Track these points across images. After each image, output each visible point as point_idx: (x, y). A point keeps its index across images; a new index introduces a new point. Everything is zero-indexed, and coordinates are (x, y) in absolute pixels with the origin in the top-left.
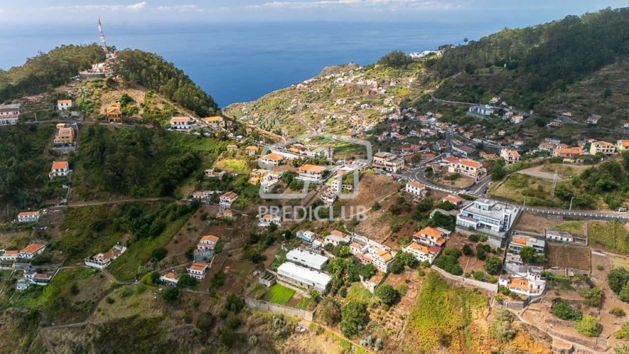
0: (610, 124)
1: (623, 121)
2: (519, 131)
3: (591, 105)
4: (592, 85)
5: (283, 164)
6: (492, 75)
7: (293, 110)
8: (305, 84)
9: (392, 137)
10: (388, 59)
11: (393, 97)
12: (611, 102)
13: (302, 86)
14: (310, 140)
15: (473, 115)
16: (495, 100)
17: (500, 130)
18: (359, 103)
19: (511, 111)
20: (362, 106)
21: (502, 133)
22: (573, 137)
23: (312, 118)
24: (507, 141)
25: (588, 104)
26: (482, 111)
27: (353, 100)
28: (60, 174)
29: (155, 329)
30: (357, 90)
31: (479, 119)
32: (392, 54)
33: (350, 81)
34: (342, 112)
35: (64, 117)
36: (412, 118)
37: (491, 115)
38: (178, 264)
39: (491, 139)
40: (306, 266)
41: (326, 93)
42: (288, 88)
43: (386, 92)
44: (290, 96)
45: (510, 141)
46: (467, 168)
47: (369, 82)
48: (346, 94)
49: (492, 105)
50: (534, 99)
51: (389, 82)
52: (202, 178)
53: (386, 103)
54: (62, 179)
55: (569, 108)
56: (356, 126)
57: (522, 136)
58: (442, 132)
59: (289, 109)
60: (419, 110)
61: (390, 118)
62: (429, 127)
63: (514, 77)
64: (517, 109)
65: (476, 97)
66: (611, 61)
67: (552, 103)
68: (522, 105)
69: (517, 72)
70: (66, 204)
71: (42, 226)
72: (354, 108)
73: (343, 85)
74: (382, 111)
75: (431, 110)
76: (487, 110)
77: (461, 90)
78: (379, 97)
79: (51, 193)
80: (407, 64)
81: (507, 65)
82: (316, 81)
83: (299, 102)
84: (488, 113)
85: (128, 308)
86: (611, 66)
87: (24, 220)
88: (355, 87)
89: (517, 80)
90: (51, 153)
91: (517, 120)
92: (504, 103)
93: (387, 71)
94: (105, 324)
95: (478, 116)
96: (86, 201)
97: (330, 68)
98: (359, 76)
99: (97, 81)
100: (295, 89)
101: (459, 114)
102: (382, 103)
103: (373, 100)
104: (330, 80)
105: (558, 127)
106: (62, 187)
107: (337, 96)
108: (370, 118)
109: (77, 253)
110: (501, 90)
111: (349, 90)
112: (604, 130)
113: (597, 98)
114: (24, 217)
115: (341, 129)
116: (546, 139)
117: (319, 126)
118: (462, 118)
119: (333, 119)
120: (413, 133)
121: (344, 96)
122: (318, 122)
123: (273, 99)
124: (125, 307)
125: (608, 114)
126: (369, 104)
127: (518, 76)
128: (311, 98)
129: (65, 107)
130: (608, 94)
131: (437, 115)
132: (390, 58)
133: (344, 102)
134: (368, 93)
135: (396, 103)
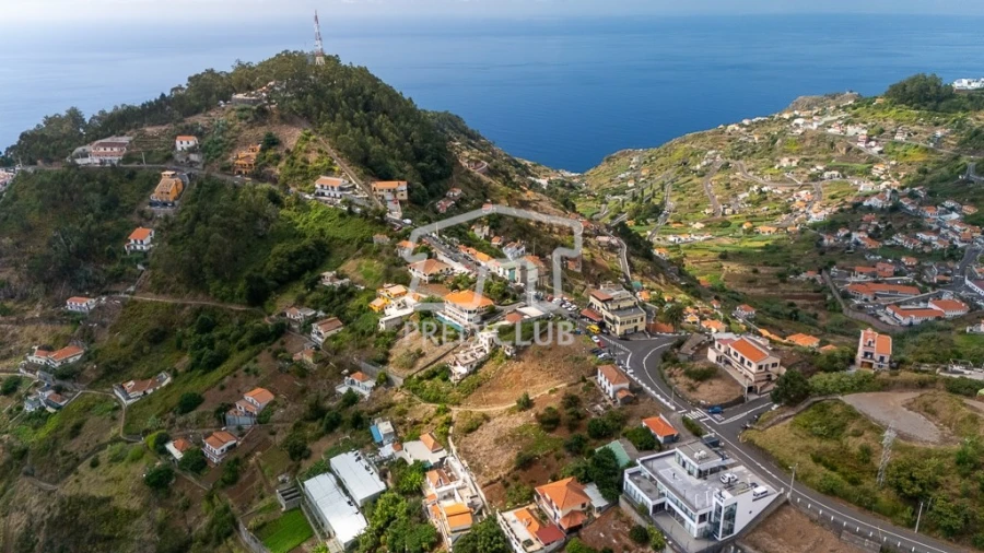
5: (437, 282)
7: (704, 169)
8: (742, 126)
9: (853, 240)
10: (904, 89)
11: (893, 162)
13: (737, 128)
18: (821, 168)
20: (826, 175)
23: (728, 187)
27: (813, 162)
28: (138, 247)
29: (121, 528)
30: (827, 144)
32: (913, 80)
33: (815, 126)
34: (785, 182)
35: (180, 160)
36: (911, 208)
40: (346, 492)
41: (768, 144)
42: (710, 131)
43: (880, 152)
44: (711, 145)
46: (742, 360)
47: (851, 130)
48: (802, 150)
51: (894, 133)
53: (875, 173)
54: (139, 256)
56: (798, 210)
58: (960, 245)
59: (698, 167)
60: (930, 193)
61: (866, 203)
62: (937, 232)
70: (133, 294)
71: (90, 322)
72: (810, 176)
73: (800, 131)
74: (861, 189)
75: (956, 196)
78: (864, 161)
79: (121, 275)
80: (940, 100)
82: (764, 122)
83: (718, 157)
85: (107, 481)
87: (74, 309)
88: (821, 138)
93: (894, 112)
94: (70, 498)
96: (157, 293)
97: (808, 100)
98: (835, 118)
100: (723, 132)
102: (867, 172)
103: (852, 162)
106: (136, 267)
107: (785, 152)
109: (113, 372)
111: (808, 143)
115: (769, 213)
117: (732, 202)
119: (761, 192)
120: (899, 239)
121: (798, 153)
122: (735, 196)
123: (680, 148)
124: (104, 478)
126: (841, 171)
128: (741, 151)
129: (185, 145)
131: (965, 207)
132: (908, 89)
133: (794, 164)
134: (843, 152)
135: (896, 176)
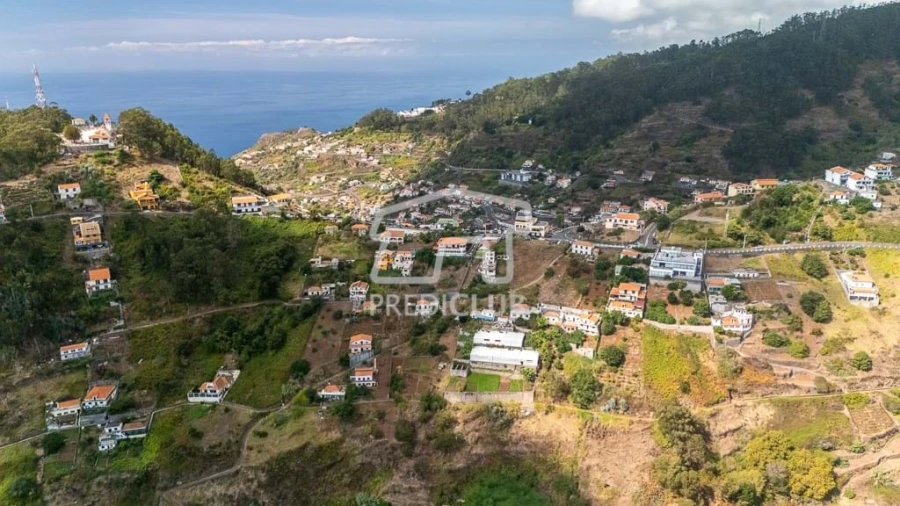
0: (666, 180)
1: (677, 176)
2: (572, 196)
3: (642, 160)
4: (637, 139)
5: (410, 242)
6: (519, 134)
9: (412, 218)
10: (372, 119)
11: (391, 169)
12: (661, 156)
13: (243, 161)
15: (508, 183)
16: (529, 163)
17: (548, 197)
18: (345, 179)
19: (551, 174)
20: (351, 183)
21: (552, 200)
22: (632, 197)
24: (561, 209)
25: (637, 159)
26: (518, 178)
27: (336, 177)
28: (102, 287)
30: (338, 162)
31: (516, 187)
32: (377, 112)
33: (324, 151)
34: (324, 193)
35: (73, 207)
37: (530, 181)
38: (331, 375)
39: (541, 209)
40: (503, 347)
41: (291, 168)
43: (379, 163)
45: (566, 208)
46: (626, 222)
47: (354, 151)
48: (324, 169)
49: (526, 169)
50: (575, 159)
51: (381, 149)
52: (308, 270)
53: (383, 177)
54: (108, 293)
55: (619, 166)
56: (352, 209)
57: (577, 202)
58: (477, 206)
60: (436, 182)
61: (401, 195)
62: (457, 202)
63: (545, 135)
64: (560, 172)
65: (505, 161)
66: (649, 111)
67: (600, 161)
68: (564, 167)
69: (547, 128)
70: (125, 326)
71: (100, 362)
72: (341, 186)
73: (316, 156)
74: (382, 188)
75: (452, 180)
76: (522, 176)
77: (484, 154)
78: (371, 170)
80: (400, 125)
81: (533, 122)
82: (263, 154)
84: (525, 179)
85: (290, 437)
86: (652, 116)
87: (70, 357)
88: (335, 158)
89: (550, 139)
90: (76, 259)
91: (565, 183)
92: (541, 166)
93: (374, 136)
94: (268, 463)
95: (514, 184)
96: (151, 319)
97: (272, 136)
98: (336, 143)
99: (102, 155)
101: (488, 183)
102: (377, 178)
103: (364, 174)
104: (285, 151)
105: (614, 188)
106: (109, 304)
107: (310, 172)
108: (367, 197)
110: (533, 151)
111: (326, 164)
112: (661, 187)
113: (645, 152)
114: (68, 352)
116: (605, 203)
118: (495, 187)
119: (314, 203)
120: (439, 211)
121: (321, 171)
124: (286, 437)
125: (661, 168)
126: (359, 179)
127: (550, 134)
128: (267, 178)
129: (71, 193)
130: (656, 147)
131: (461, 186)
132: (376, 119)
133: (323, 179)
134: (355, 166)
135: (398, 177)
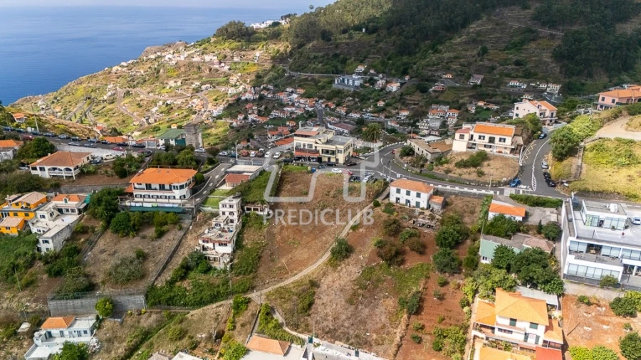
0: (495, 83)
1: (506, 79)
2: (401, 100)
3: (470, 64)
4: (466, 43)
5: (89, 173)
6: (352, 41)
7: (112, 98)
8: (123, 67)
9: (250, 120)
10: (226, 30)
11: (240, 74)
12: (489, 60)
13: (120, 68)
14: (140, 133)
15: (341, 87)
16: (361, 68)
17: (378, 100)
18: (198, 83)
19: (382, 79)
20: (203, 87)
21: (381, 104)
22: (461, 101)
23: (139, 106)
24: (390, 112)
25: (466, 63)
26: (351, 82)
27: (191, 81)
30: (192, 69)
31: (348, 91)
32: (231, 24)
33: (182, 58)
34: (179, 96)
36: (270, 96)
37: (361, 86)
39: (370, 112)
41: (153, 74)
42: (100, 73)
43: (230, 69)
44: (104, 82)
45: (394, 112)
46: (492, 140)
47: (207, 58)
48: (180, 74)
49: (359, 74)
50: (405, 64)
51: (232, 57)
53: (232, 82)
55: (448, 70)
56: (199, 111)
57: (405, 105)
58: (310, 109)
59: (105, 97)
60: (276, 86)
61: (243, 98)
62: (293, 105)
63: (377, 42)
64: (390, 76)
65: (339, 67)
66: (477, 17)
67: (427, 66)
68: (393, 72)
69: (379, 35)
72: (194, 89)
73: (174, 63)
74: (230, 92)
75: (289, 85)
76: (354, 81)
77: (321, 60)
78: (222, 75)
80: (250, 36)
81: (366, 31)
82: (137, 62)
83: (118, 88)
84: (357, 83)
86: (480, 21)
88: (190, 65)
89: (381, 45)
91: (394, 87)
92: (372, 71)
93: (227, 44)
95: (346, 88)
97: (153, 48)
98: (193, 51)
100: (110, 72)
101: (323, 87)
102: (227, 82)
103: (215, 79)
104: (155, 60)
105: (442, 92)
107: (169, 77)
108: (216, 100)
110: (366, 57)
111: (183, 69)
112: (490, 91)
113: (474, 57)
115: (180, 116)
116: (434, 106)
117: (150, 115)
118: (328, 91)
119: (167, 105)
120: (275, 113)
121: (178, 76)
122: (148, 110)
123: (81, 88)
125: (489, 72)
126: (211, 84)
127: (381, 41)
128: (133, 82)
130: (484, 51)
131: (298, 90)
132: (229, 30)
133: (179, 84)
134: (207, 72)
135: (245, 82)
